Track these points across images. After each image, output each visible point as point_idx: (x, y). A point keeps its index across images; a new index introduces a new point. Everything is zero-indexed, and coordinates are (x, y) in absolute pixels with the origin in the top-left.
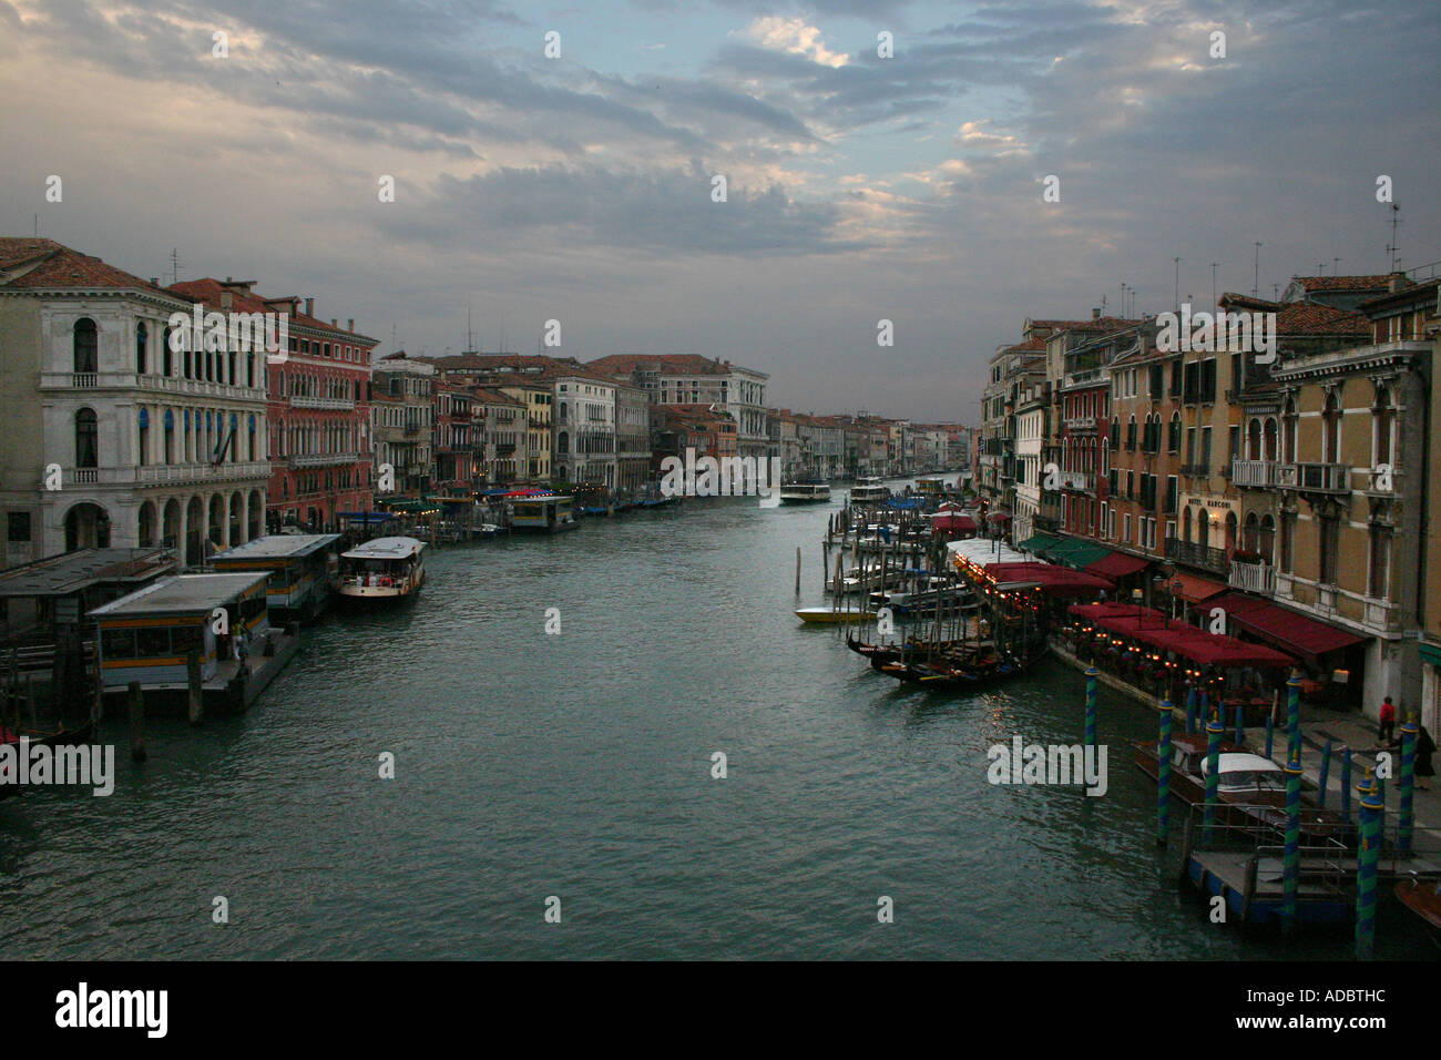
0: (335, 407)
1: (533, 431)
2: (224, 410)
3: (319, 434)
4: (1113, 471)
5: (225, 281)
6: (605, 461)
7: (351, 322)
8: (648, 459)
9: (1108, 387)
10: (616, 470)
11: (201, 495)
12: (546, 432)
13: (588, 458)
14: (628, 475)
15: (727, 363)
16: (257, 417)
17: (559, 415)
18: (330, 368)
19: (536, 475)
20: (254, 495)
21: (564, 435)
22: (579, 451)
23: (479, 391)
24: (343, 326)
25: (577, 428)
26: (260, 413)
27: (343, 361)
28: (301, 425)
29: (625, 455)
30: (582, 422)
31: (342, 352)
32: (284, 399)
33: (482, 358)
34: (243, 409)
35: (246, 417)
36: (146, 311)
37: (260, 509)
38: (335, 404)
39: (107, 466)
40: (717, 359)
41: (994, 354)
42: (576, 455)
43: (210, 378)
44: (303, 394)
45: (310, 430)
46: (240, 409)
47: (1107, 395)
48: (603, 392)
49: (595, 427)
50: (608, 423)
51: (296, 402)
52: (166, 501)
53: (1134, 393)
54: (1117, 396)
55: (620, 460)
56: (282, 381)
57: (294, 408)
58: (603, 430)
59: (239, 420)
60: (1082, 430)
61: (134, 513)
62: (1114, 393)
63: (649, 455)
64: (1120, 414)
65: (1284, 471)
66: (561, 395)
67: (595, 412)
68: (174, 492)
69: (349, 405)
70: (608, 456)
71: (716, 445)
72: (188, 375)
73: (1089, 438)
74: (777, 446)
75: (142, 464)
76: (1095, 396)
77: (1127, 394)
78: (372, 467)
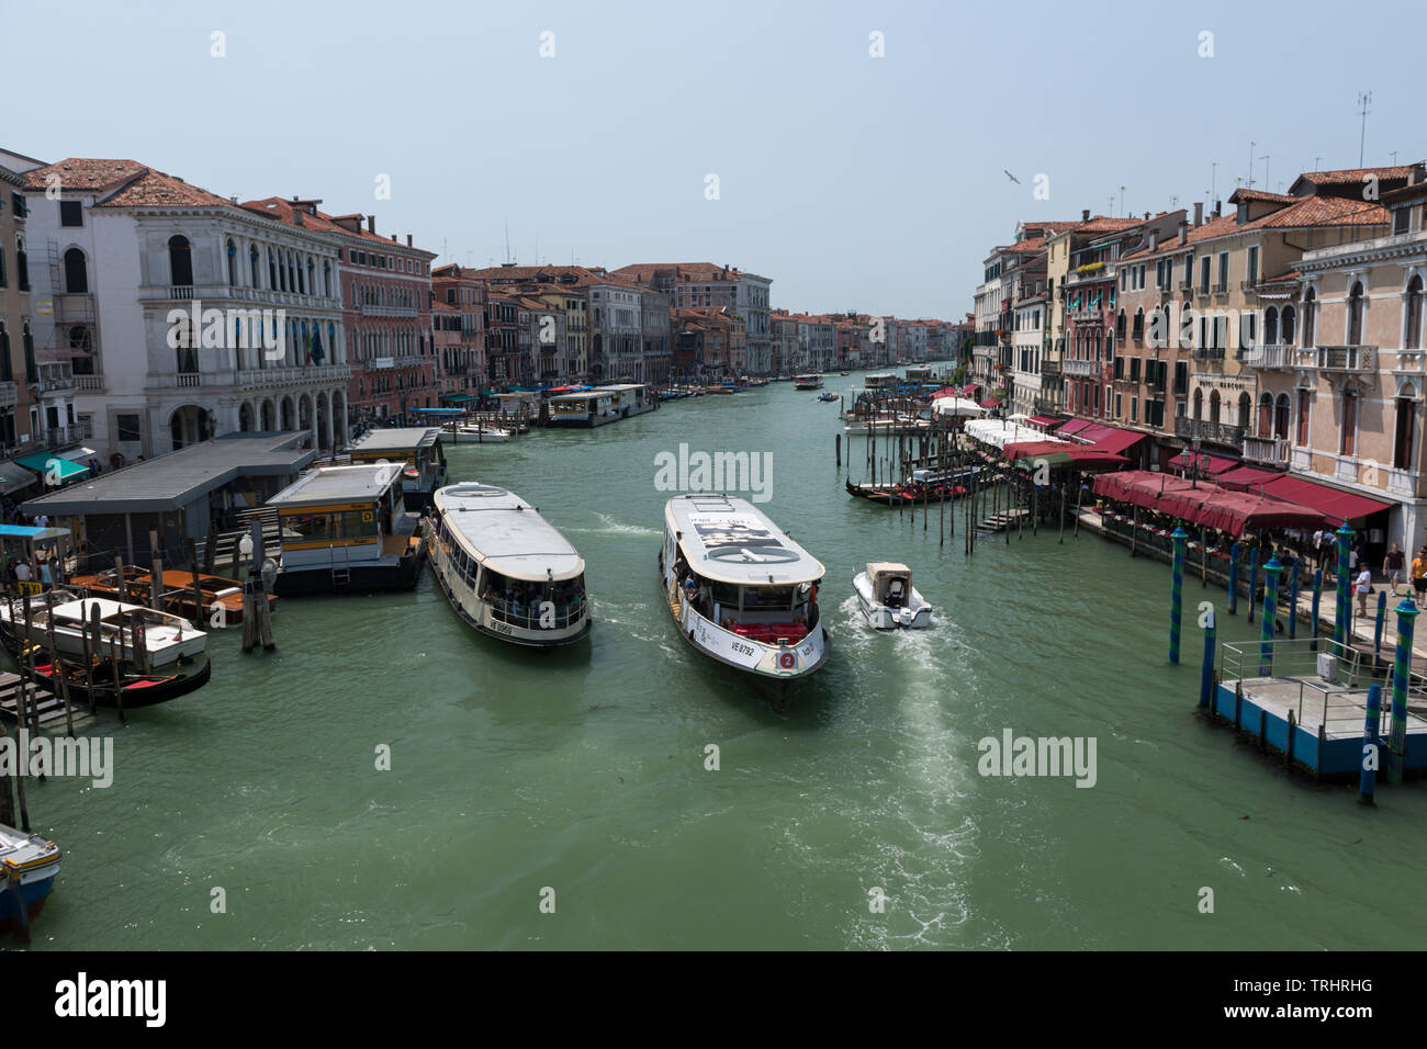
0: (402, 315)
1: (572, 334)
2: (307, 319)
3: (388, 339)
4: (1118, 358)
5: (292, 200)
6: (633, 359)
7: (410, 238)
8: (669, 356)
9: (1114, 282)
10: (643, 367)
11: (291, 396)
12: (582, 335)
13: (620, 357)
14: (654, 371)
15: (735, 269)
16: (336, 325)
17: (593, 318)
18: (394, 279)
19: (575, 373)
20: (337, 395)
21: (598, 339)
22: (612, 350)
23: (523, 299)
24: (403, 241)
25: (609, 330)
26: (338, 321)
27: (407, 274)
28: (373, 332)
29: (650, 354)
30: (614, 325)
31: (405, 265)
32: (356, 308)
33: (521, 269)
34: (323, 317)
35: (326, 325)
36: (234, 228)
37: (342, 408)
38: (400, 313)
39: (206, 371)
40: (727, 266)
41: (988, 256)
42: (609, 355)
43: (293, 290)
44: (373, 303)
45: (380, 336)
46: (320, 317)
47: (1113, 289)
48: (630, 298)
49: (624, 329)
50: (636, 326)
51: (368, 311)
52: (261, 402)
53: (1142, 286)
54: (1124, 289)
55: (647, 358)
56: (354, 292)
57: (366, 317)
58: (631, 332)
59: (320, 328)
60: (1087, 322)
61: (236, 413)
62: (1120, 287)
63: (671, 353)
64: (1127, 306)
65: (1302, 353)
66: (594, 301)
67: (624, 316)
68: (268, 394)
69: (413, 313)
70: (636, 355)
71: (728, 343)
72: (274, 287)
73: (1093, 329)
74: (779, 343)
75: (239, 369)
76: (1100, 290)
77: (1134, 288)
78: (435, 368)
